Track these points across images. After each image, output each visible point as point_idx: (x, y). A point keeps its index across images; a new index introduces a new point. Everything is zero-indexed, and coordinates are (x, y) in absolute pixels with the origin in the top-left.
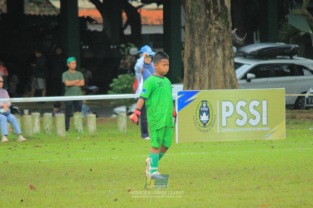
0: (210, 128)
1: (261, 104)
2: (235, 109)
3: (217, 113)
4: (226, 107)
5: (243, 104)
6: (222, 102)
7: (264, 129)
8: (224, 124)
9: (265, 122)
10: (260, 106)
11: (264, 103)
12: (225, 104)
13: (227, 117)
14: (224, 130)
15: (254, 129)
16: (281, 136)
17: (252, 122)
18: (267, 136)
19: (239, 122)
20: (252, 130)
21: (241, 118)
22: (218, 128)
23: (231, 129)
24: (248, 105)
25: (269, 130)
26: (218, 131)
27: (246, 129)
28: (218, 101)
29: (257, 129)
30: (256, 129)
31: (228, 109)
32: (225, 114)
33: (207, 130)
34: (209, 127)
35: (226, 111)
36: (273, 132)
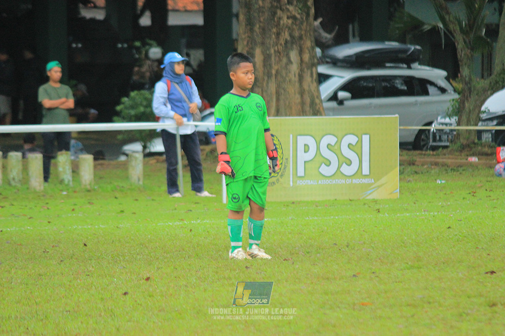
0: (278, 180)
1: (360, 141)
2: (318, 148)
3: (289, 155)
4: (305, 145)
5: (332, 140)
6: (299, 137)
7: (365, 181)
8: (301, 172)
9: (366, 171)
10: (359, 143)
11: (366, 139)
12: (302, 141)
13: (305, 162)
14: (300, 183)
15: (349, 181)
16: (391, 193)
17: (346, 170)
18: (369, 192)
19: (325, 170)
20: (346, 182)
21: (328, 163)
22: (291, 179)
23: (312, 181)
24: (339, 142)
25: (372, 184)
26: (291, 183)
27: (336, 180)
28: (291, 136)
29: (355, 181)
30: (352, 181)
31: (307, 148)
32: (303, 157)
33: (274, 183)
34: (276, 178)
35: (305, 152)
36: (379, 187)
